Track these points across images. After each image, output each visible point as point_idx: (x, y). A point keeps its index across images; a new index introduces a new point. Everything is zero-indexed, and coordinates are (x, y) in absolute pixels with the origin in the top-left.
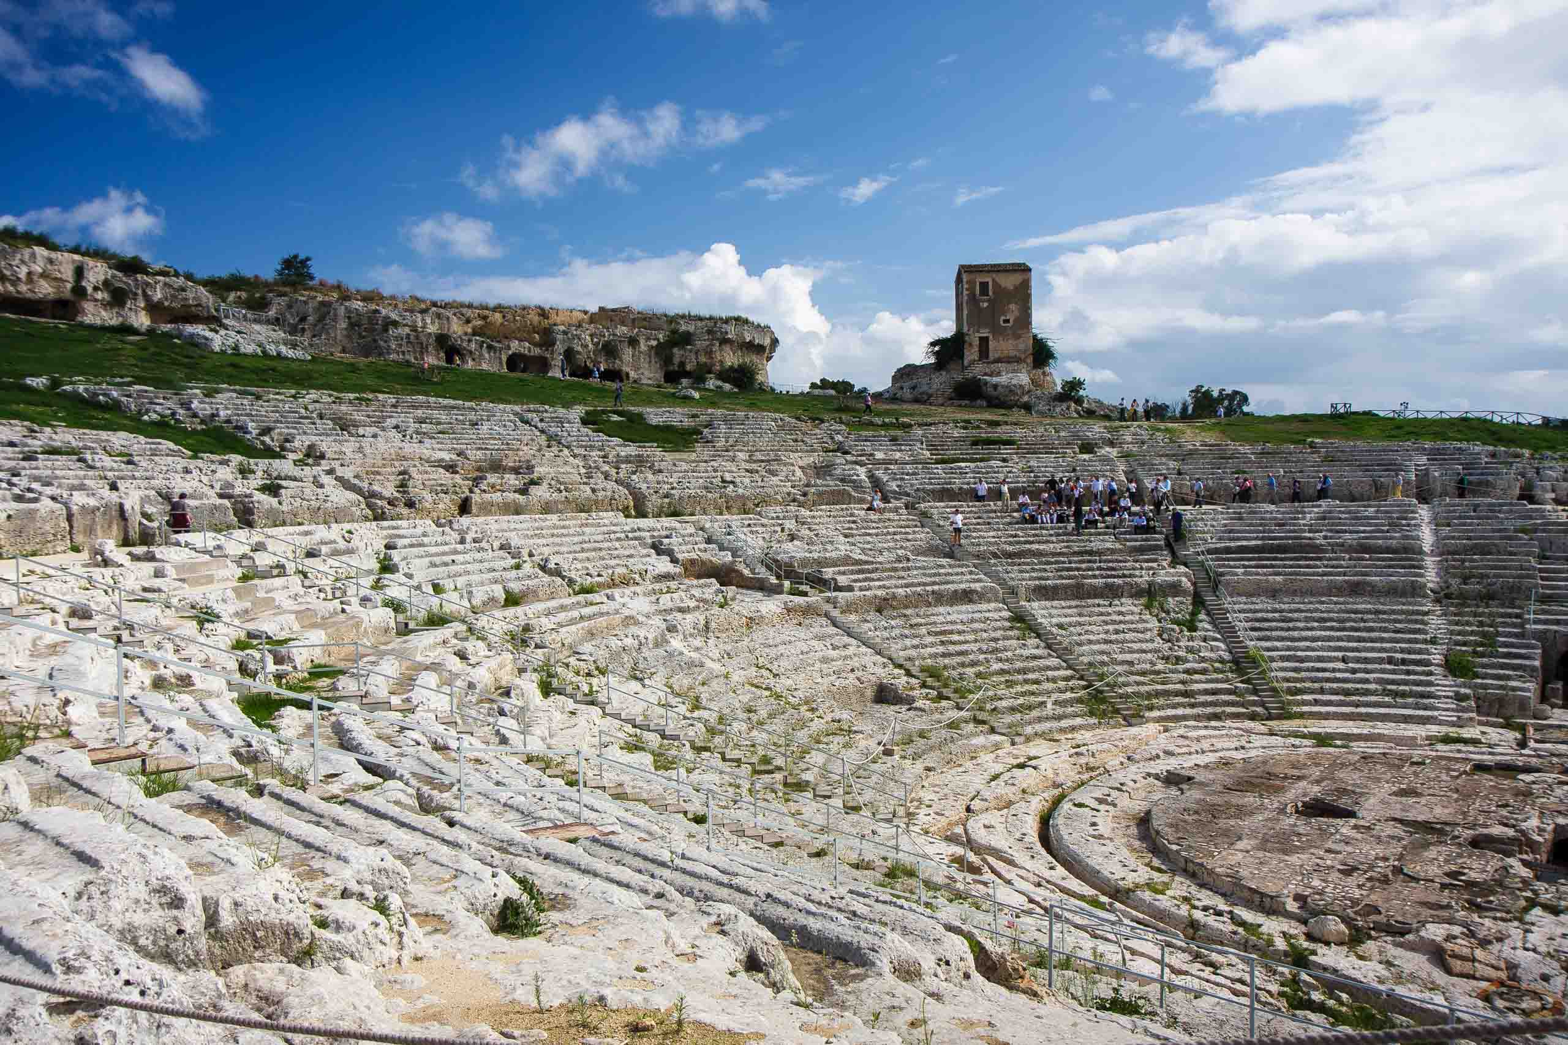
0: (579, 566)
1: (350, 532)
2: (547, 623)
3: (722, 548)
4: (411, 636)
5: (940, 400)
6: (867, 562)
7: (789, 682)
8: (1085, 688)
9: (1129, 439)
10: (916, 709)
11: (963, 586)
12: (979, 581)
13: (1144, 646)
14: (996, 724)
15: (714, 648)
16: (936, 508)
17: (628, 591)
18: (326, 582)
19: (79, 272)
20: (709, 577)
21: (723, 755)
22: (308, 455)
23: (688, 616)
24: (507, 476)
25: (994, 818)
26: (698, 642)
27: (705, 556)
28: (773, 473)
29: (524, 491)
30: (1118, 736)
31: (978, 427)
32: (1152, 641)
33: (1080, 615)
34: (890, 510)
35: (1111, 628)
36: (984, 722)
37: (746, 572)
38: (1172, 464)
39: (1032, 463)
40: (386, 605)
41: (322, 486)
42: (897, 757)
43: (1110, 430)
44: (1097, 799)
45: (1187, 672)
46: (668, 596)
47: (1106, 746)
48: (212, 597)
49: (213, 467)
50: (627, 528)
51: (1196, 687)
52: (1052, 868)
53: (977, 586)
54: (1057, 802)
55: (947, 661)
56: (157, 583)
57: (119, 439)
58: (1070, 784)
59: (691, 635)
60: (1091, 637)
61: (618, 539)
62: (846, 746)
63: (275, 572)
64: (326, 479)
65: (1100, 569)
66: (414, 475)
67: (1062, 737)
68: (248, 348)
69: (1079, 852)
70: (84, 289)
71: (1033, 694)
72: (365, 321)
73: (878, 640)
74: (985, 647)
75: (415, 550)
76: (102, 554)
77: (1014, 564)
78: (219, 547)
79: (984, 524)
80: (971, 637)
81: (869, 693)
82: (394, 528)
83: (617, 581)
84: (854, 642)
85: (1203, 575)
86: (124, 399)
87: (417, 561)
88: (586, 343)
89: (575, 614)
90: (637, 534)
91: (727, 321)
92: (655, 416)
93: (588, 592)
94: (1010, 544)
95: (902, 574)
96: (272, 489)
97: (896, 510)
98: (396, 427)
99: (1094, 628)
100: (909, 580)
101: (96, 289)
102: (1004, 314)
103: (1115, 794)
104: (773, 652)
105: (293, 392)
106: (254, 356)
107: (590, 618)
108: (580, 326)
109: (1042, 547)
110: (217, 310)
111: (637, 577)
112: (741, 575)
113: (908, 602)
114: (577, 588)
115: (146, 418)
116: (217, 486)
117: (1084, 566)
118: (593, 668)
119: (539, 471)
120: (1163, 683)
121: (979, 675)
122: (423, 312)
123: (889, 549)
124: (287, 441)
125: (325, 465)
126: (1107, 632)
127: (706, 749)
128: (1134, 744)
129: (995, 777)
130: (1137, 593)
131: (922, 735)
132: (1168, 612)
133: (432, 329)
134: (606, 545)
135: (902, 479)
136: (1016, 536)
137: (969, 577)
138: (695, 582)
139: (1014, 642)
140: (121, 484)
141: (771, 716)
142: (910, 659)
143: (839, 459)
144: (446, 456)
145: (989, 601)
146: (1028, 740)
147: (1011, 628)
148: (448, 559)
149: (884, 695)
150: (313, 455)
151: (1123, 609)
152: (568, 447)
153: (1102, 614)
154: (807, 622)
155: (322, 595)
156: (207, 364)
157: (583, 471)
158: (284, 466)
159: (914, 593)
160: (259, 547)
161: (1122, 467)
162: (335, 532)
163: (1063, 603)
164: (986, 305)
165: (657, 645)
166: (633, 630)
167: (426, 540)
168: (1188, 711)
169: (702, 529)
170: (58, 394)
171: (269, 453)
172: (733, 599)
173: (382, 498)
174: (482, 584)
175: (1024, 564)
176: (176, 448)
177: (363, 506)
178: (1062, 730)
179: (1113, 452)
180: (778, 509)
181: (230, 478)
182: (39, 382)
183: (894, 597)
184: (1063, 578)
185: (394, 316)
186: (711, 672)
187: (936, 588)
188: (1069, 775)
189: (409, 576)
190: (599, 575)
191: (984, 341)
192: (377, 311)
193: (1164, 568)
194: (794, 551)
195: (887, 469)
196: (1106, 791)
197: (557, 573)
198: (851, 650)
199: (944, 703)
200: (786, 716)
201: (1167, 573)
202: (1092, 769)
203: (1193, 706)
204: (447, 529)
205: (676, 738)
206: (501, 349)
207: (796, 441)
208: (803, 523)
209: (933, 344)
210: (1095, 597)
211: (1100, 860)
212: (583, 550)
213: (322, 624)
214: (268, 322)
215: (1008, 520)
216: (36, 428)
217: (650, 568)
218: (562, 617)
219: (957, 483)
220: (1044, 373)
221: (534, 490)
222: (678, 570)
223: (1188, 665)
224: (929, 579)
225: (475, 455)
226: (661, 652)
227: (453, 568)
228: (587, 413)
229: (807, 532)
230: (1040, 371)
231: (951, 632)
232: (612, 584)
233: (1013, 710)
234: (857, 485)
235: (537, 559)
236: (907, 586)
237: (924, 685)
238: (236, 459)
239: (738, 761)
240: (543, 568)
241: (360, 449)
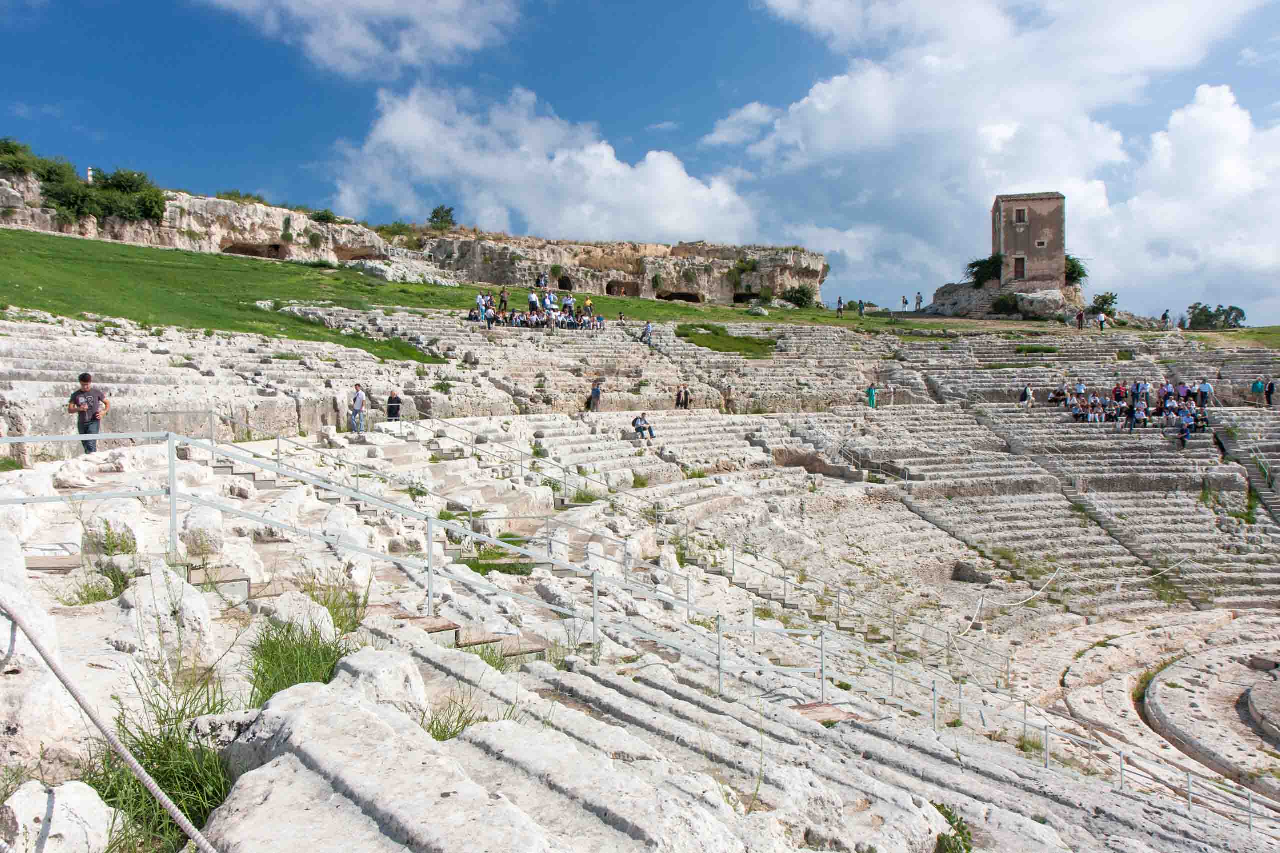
0: (690, 454)
1: (507, 423)
2: (673, 502)
3: (805, 441)
4: (570, 511)
5: (980, 314)
6: (932, 455)
7: (879, 559)
8: (1151, 573)
9: (1165, 346)
10: (993, 587)
11: (1024, 477)
12: (1038, 472)
13: (1204, 536)
14: (1070, 604)
15: (809, 526)
16: (990, 407)
17: (733, 475)
18: (496, 463)
19: (287, 223)
20: (796, 465)
21: (837, 623)
22: (465, 361)
23: (786, 499)
24: (621, 378)
25: (1091, 692)
26: (796, 521)
27: (792, 447)
28: (840, 377)
29: (636, 391)
30: (1190, 619)
31: (1019, 337)
32: (1211, 531)
33: (1137, 505)
34: (948, 409)
35: (1169, 518)
36: (1059, 602)
37: (828, 461)
38: (1212, 369)
39: (1074, 369)
40: (545, 484)
41: (479, 386)
42: (984, 630)
43: (1145, 338)
44: (1188, 680)
45: (1250, 561)
46: (767, 481)
47: (1181, 628)
48: (416, 474)
49: (399, 370)
50: (724, 423)
51: (1261, 575)
52: (1165, 747)
53: (1037, 477)
54: (1146, 682)
55: (1017, 544)
56: (371, 462)
57: (327, 347)
58: (1153, 663)
59: (789, 515)
60: (1150, 526)
61: (718, 432)
62: (939, 618)
63: (457, 455)
64: (482, 380)
65: (1152, 463)
66: (549, 377)
67: (1135, 618)
68: (413, 278)
69: (1188, 731)
70: (291, 236)
71: (1101, 576)
72: (496, 256)
73: (951, 524)
74: (1050, 533)
75: (559, 438)
76: (327, 437)
77: (1069, 458)
78: (412, 433)
79: (1036, 422)
80: (1035, 523)
81: (948, 572)
82: (540, 420)
83: (721, 468)
84: (931, 525)
85: (1255, 470)
86: (327, 317)
87: (560, 447)
88: (671, 270)
89: (694, 495)
90: (733, 428)
91: (787, 251)
92: (736, 328)
93: (700, 476)
94: (1063, 439)
95: (967, 465)
96: (444, 387)
97: (953, 409)
98: (531, 339)
99: (1154, 518)
100: (975, 471)
101: (299, 235)
102: (1039, 238)
103: (1204, 675)
104: (860, 532)
105: (449, 311)
106: (418, 284)
107: (705, 499)
108: (665, 257)
109: (1094, 443)
110: (386, 250)
111: (737, 464)
112: (824, 464)
113: (974, 490)
114: (689, 473)
115: (343, 332)
116: (402, 385)
117: (1137, 461)
118: (713, 541)
119: (646, 375)
120: (1227, 571)
121: (1048, 557)
122: (542, 248)
123: (951, 444)
124: (449, 349)
125: (480, 369)
126: (1165, 522)
127: (823, 618)
128: (1207, 629)
129: (1080, 654)
130: (1191, 486)
131: (1003, 611)
132: (1224, 505)
133: (549, 261)
134: (709, 436)
135: (956, 382)
136: (1067, 433)
137: (1028, 469)
138: (787, 469)
139: (1077, 529)
140: (334, 383)
141: (868, 589)
142: (982, 542)
143: (897, 365)
144: (573, 363)
145: (1049, 491)
146: (1102, 619)
147: (1072, 516)
148: (585, 446)
149: (961, 573)
150: (470, 361)
151: (1179, 501)
152: (668, 355)
153: (1158, 505)
154: (886, 506)
155: (495, 475)
156: (384, 290)
157: (681, 375)
158: (451, 369)
159: (980, 483)
160: (440, 435)
161: (1162, 372)
162: (495, 423)
163: (1120, 495)
164: (1022, 229)
165: (762, 523)
166: (741, 509)
167: (566, 431)
168: (1256, 598)
169: (787, 424)
170: (280, 314)
171: (435, 359)
172: (821, 484)
173: (526, 396)
174: (615, 468)
175: (1079, 458)
176: (369, 355)
177: (512, 402)
178: (1134, 612)
179: (1152, 359)
180: (849, 407)
181: (411, 379)
182: (265, 304)
183: (962, 485)
184: (1117, 471)
185: (519, 252)
186: (811, 547)
187: (1000, 478)
188: (1152, 656)
189: (558, 460)
190: (707, 462)
191: (1020, 262)
192: (506, 248)
193: (1216, 464)
194: (867, 443)
195: (941, 374)
196: (1196, 673)
197: (672, 459)
198: (928, 532)
199: (1019, 583)
200: (881, 589)
201: (1219, 469)
202: (1170, 650)
203: (1260, 593)
204: (580, 421)
205: (795, 607)
206: (602, 277)
207: (857, 349)
208: (872, 420)
209: (973, 266)
210: (1150, 489)
211: (1213, 742)
212: (690, 441)
213: (501, 499)
214: (423, 258)
215: (1059, 419)
216: (267, 338)
217: (747, 457)
218: (684, 497)
219: (1007, 386)
220: (1076, 290)
221: (643, 389)
222: (770, 459)
223: (1251, 555)
224: (992, 471)
225: (594, 361)
226: (766, 529)
227: (591, 454)
228: (679, 327)
229: (877, 428)
230: (1071, 288)
231: (1016, 518)
232: (718, 470)
233: (1086, 590)
234: (915, 388)
235: (654, 447)
236: (972, 476)
237: (998, 566)
238: (414, 363)
239: (852, 629)
240: (660, 455)
241: (506, 357)
